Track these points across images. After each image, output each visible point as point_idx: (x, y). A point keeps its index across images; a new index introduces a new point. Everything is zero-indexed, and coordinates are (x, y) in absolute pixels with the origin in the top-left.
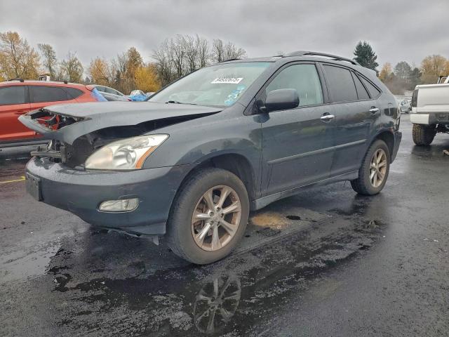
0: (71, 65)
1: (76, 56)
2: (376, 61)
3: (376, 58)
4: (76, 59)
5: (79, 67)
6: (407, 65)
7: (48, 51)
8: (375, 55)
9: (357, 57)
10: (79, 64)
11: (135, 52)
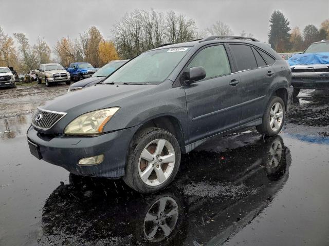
0: (41, 47)
1: (45, 40)
2: (288, 26)
3: (288, 24)
4: (45, 43)
5: (47, 49)
6: (314, 27)
7: (22, 38)
8: (288, 21)
9: (272, 24)
10: (47, 47)
11: (96, 30)
